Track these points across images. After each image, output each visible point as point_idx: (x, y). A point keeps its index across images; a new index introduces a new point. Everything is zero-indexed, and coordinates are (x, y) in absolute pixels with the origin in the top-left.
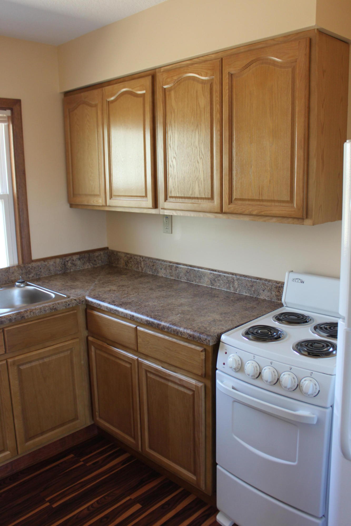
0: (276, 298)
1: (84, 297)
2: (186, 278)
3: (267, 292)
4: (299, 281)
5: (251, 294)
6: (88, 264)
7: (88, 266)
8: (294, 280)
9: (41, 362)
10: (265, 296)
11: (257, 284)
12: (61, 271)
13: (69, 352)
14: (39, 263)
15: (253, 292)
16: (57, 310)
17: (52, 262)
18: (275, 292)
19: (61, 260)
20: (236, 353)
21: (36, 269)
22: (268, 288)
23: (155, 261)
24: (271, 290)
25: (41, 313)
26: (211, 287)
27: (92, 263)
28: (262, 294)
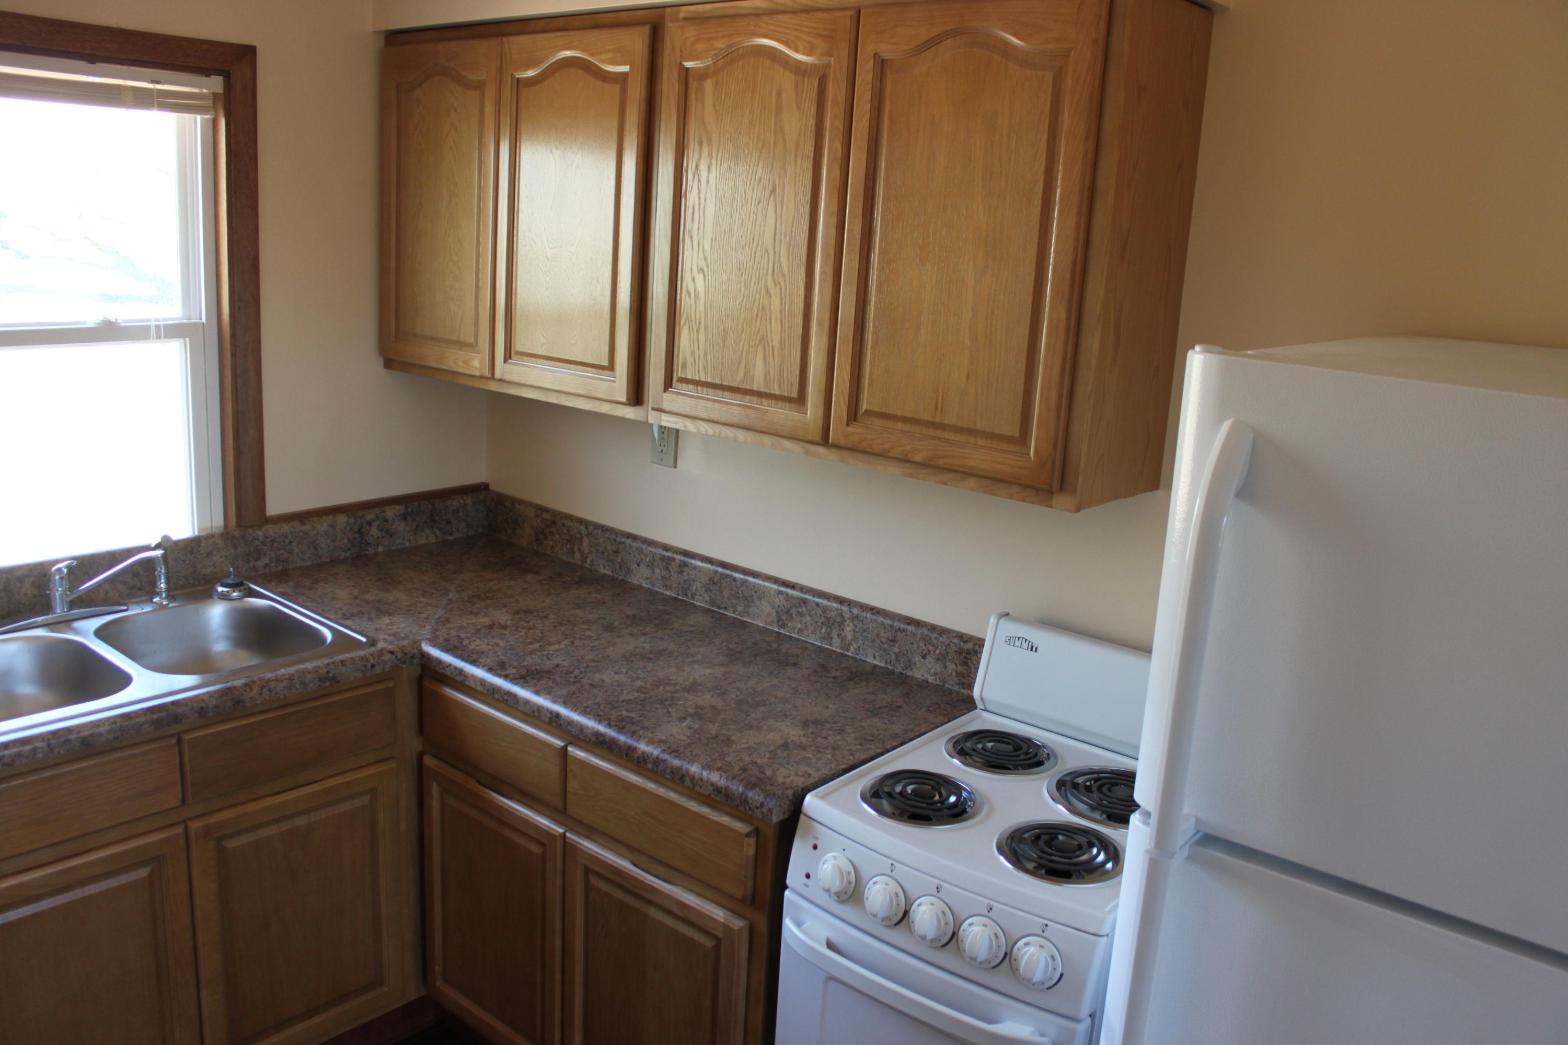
0: (958, 682)
1: (417, 644)
2: (707, 598)
3: (932, 661)
4: (1025, 645)
5: (888, 661)
6: (427, 531)
7: (427, 537)
8: (1009, 640)
9: (285, 826)
10: (928, 672)
11: (908, 638)
12: (349, 549)
13: (366, 799)
14: (286, 528)
15: (893, 657)
16: (338, 682)
17: (323, 526)
18: (956, 665)
19: (352, 520)
20: (844, 850)
21: (275, 545)
22: (937, 652)
23: (623, 540)
24: (945, 659)
25: (291, 690)
26: (776, 629)
27: (440, 529)
28: (918, 665)
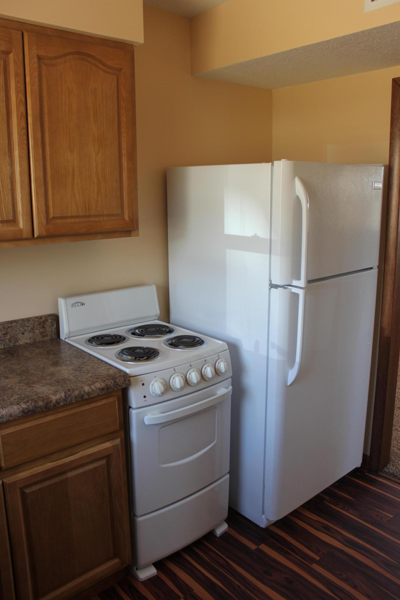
0: (41, 336)
3: (27, 333)
4: (79, 304)
5: (5, 344)
8: (73, 305)
10: (26, 339)
11: (14, 329)
15: (8, 341)
18: (39, 330)
20: (155, 377)
22: (29, 328)
24: (34, 329)
28: (21, 339)
